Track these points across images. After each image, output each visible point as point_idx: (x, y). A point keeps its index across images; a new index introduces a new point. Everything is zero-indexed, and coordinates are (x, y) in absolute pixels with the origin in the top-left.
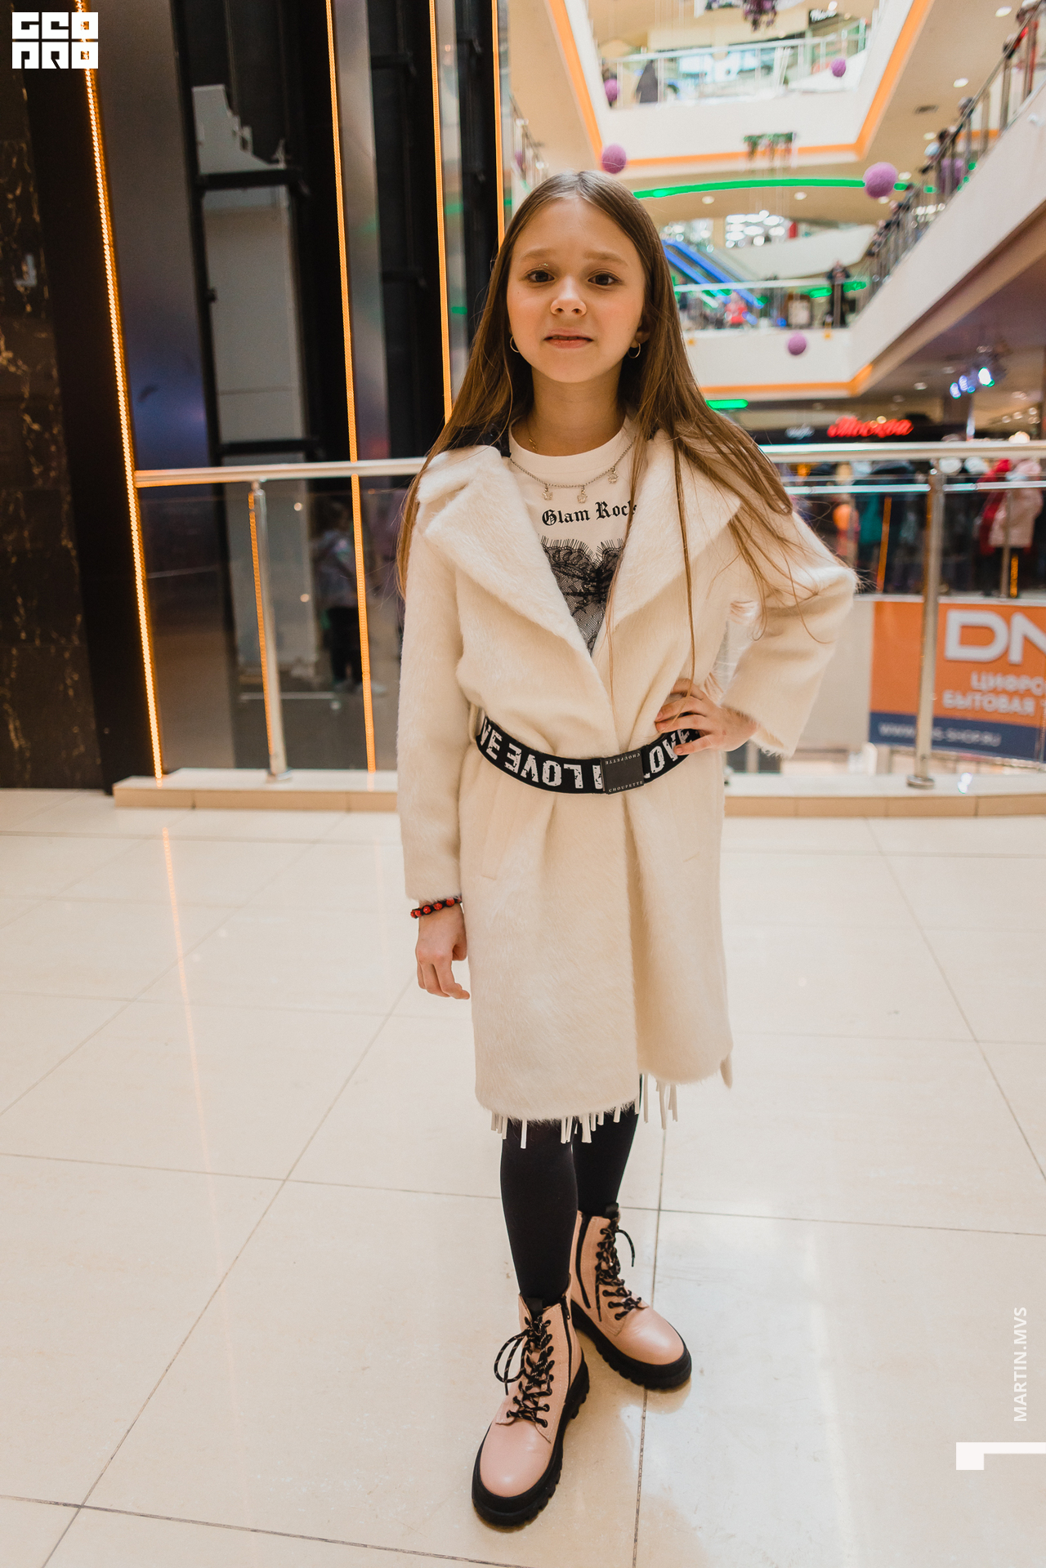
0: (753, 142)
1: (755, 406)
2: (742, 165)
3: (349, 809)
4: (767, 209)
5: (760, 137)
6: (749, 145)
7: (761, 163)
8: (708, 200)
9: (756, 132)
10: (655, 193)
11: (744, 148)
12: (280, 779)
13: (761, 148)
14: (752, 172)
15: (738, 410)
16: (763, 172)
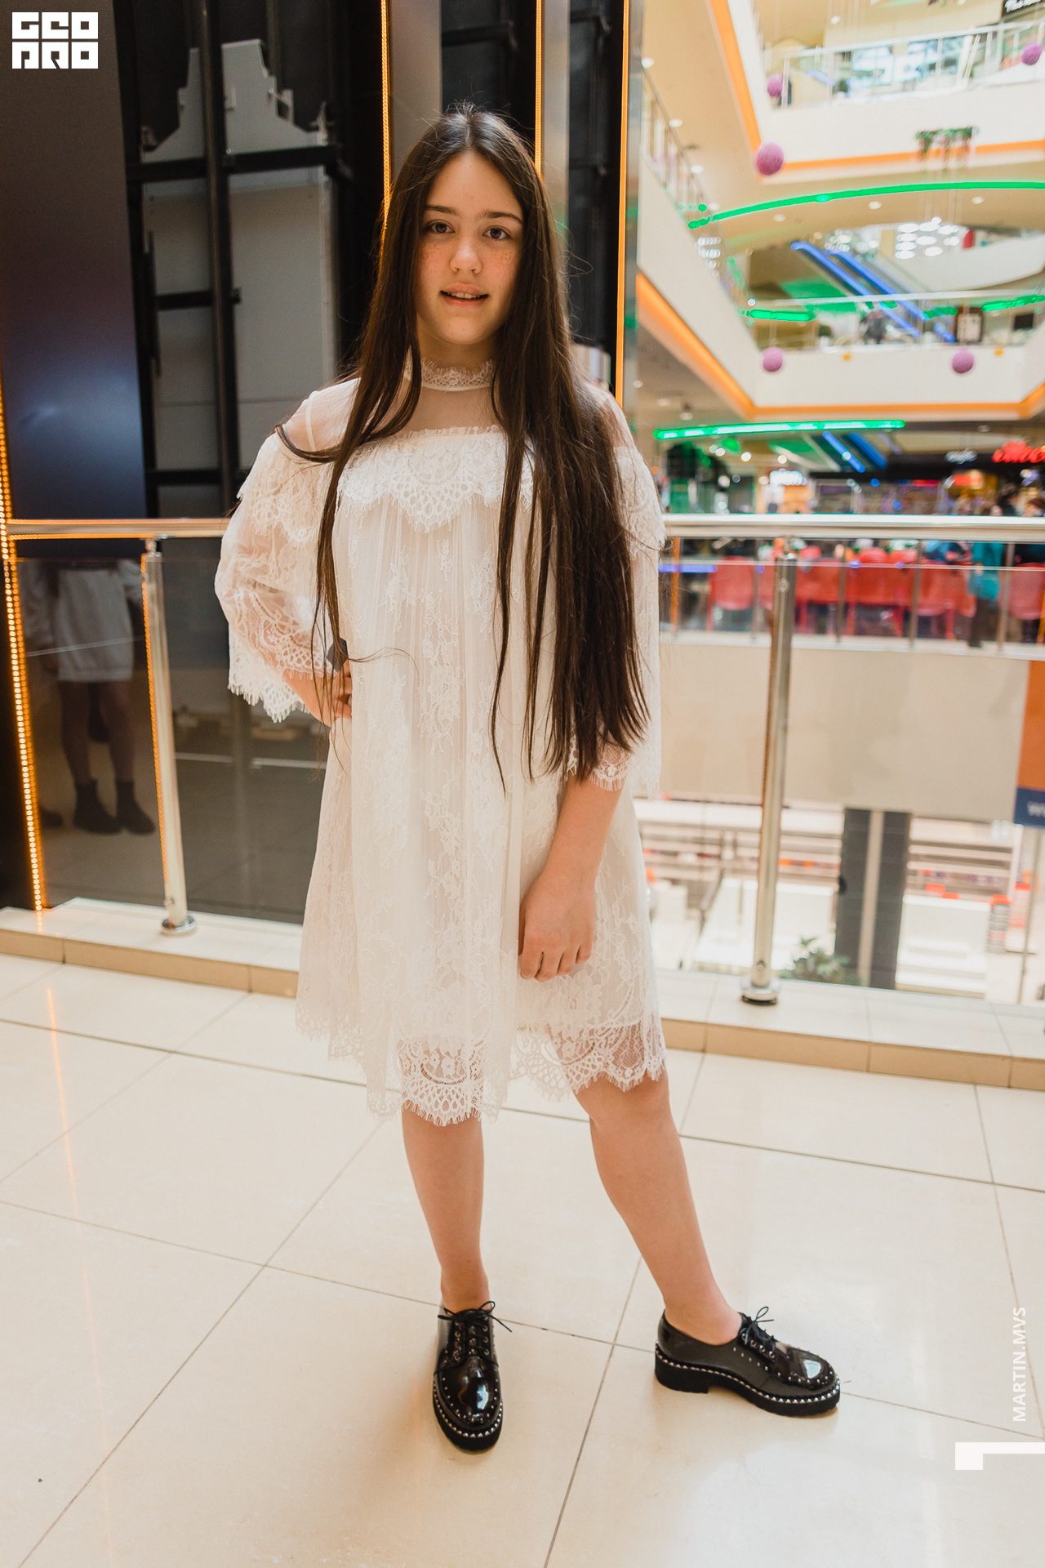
0: (926, 139)
1: (912, 427)
2: (913, 166)
3: (250, 991)
4: (937, 216)
5: (934, 133)
6: (921, 143)
7: (934, 164)
8: (875, 205)
9: (931, 128)
10: (818, 198)
11: (915, 146)
12: (179, 931)
13: (934, 147)
14: (924, 173)
15: (895, 430)
16: (935, 173)
